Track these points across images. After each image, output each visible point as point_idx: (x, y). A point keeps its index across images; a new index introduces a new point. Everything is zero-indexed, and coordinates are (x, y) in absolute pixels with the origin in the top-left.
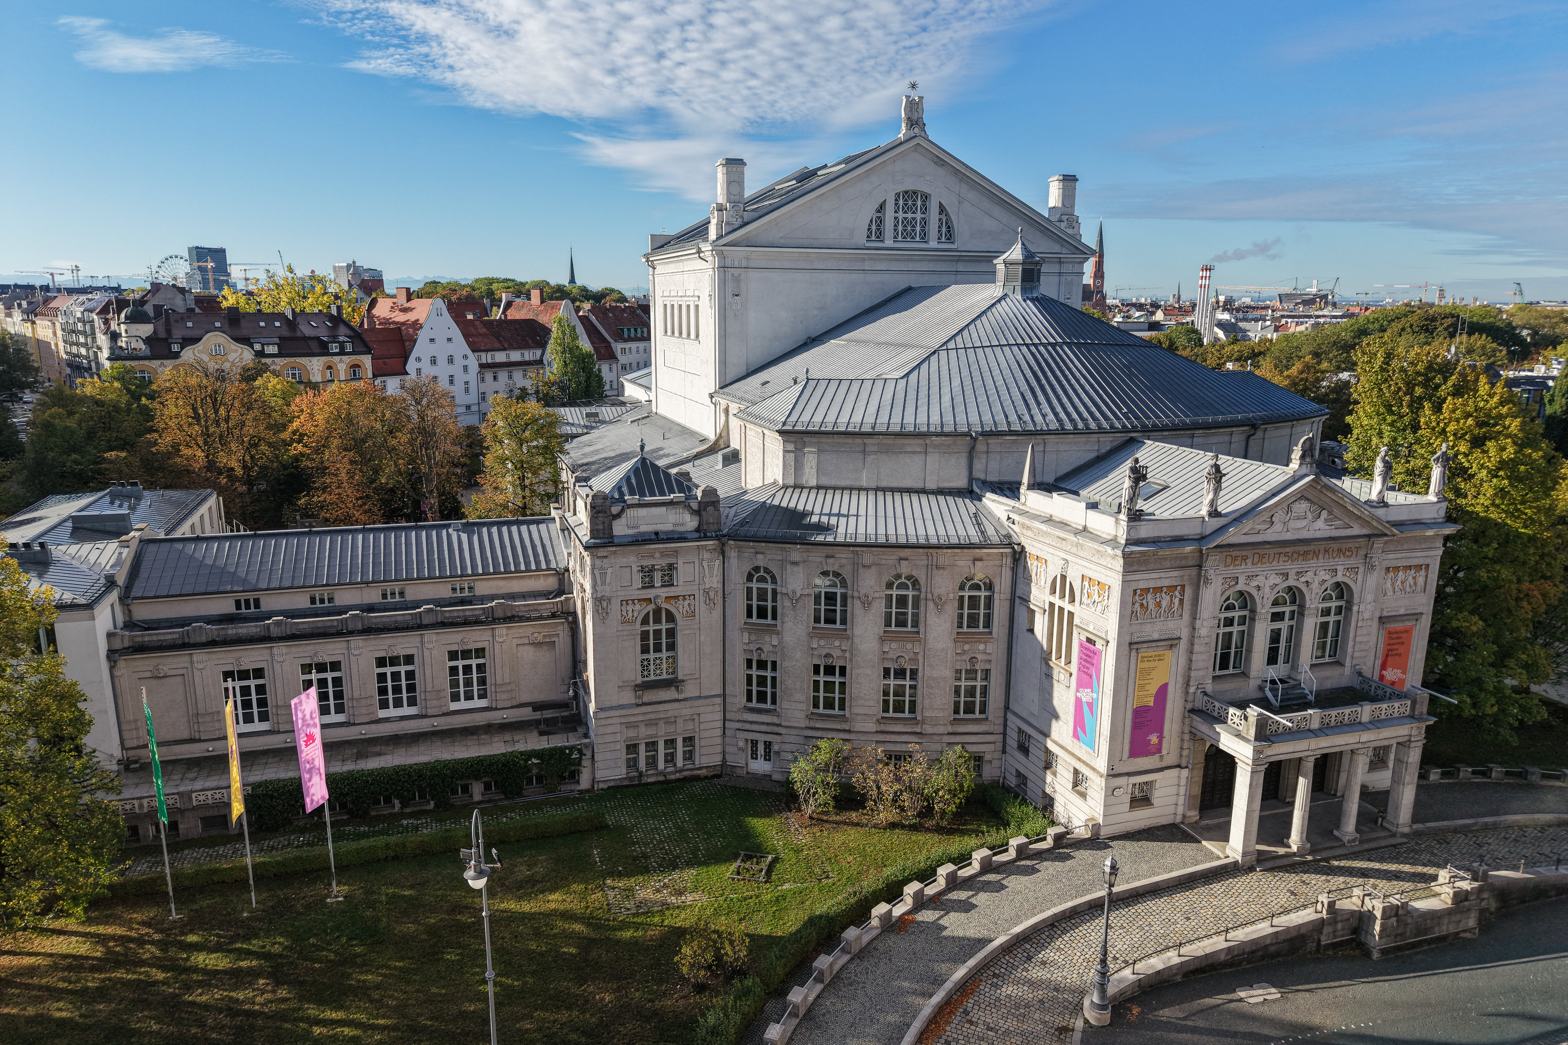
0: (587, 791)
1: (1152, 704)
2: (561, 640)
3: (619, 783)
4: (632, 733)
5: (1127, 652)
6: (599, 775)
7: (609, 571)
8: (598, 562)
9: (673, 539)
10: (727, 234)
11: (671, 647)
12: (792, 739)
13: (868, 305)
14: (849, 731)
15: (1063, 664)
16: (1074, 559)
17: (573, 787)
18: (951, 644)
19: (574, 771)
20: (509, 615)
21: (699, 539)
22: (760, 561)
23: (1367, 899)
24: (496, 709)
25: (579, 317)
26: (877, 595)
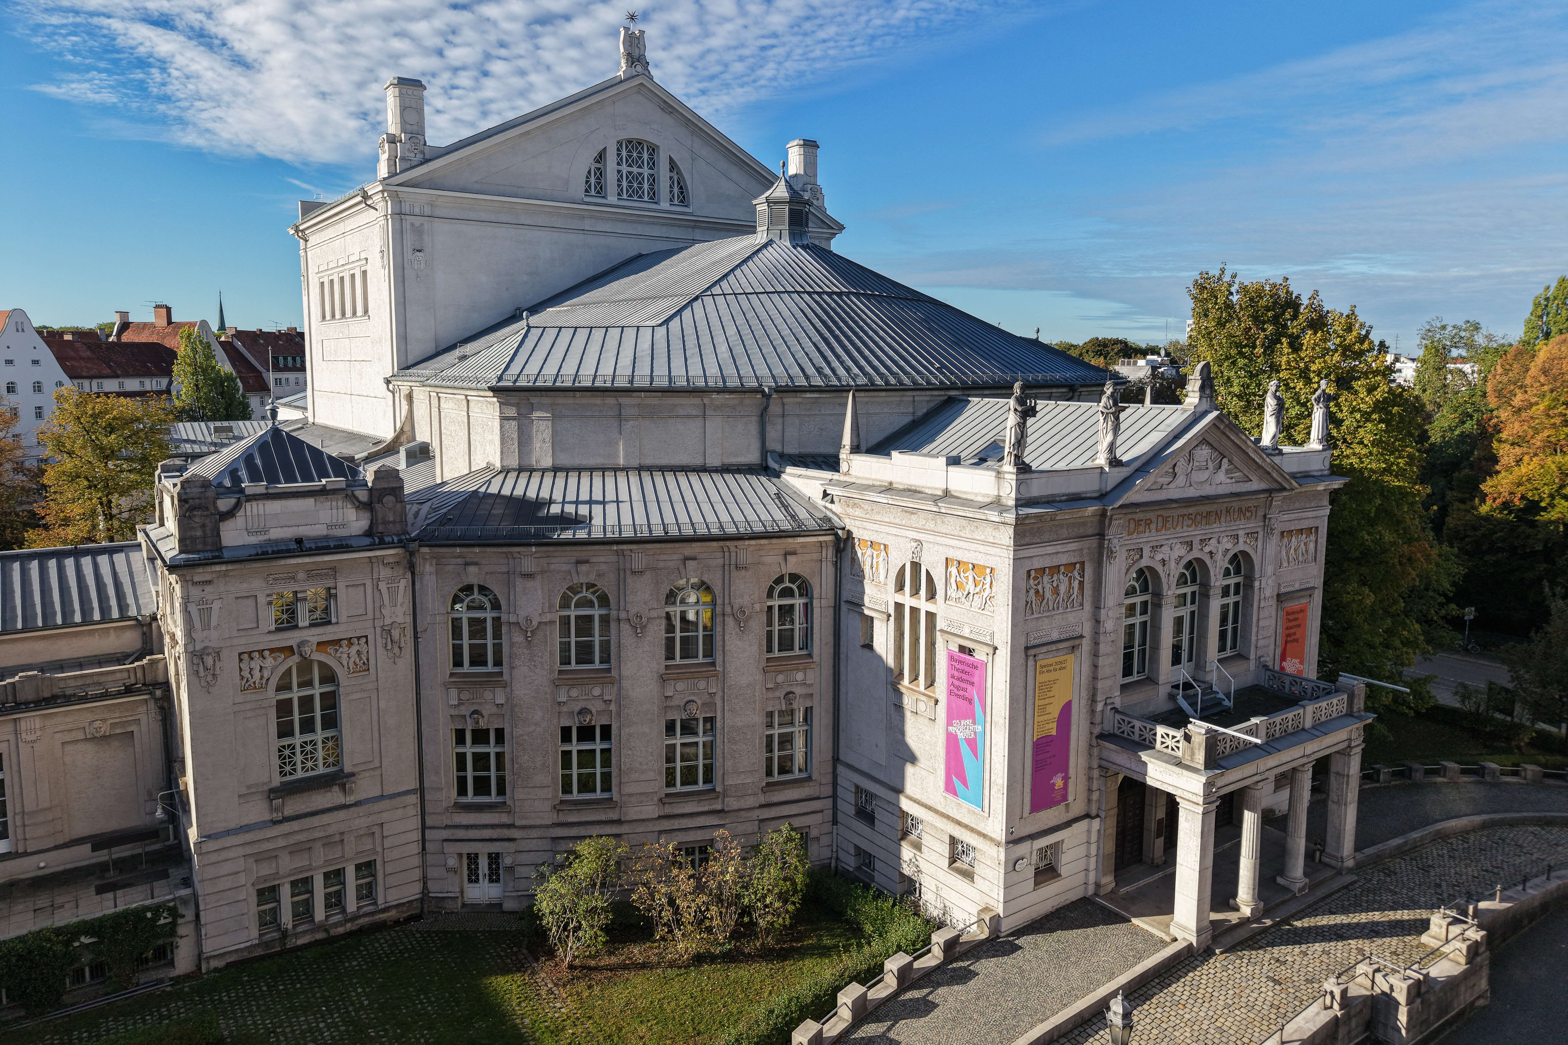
0: (187, 977)
1: (1054, 733)
2: (144, 728)
3: (246, 955)
4: (266, 870)
5: (1022, 661)
6: (209, 947)
7: (216, 606)
8: (195, 592)
9: (328, 547)
10: (402, 172)
11: (331, 721)
12: (532, 845)
13: (591, 273)
14: (619, 822)
15: (922, 688)
16: (931, 538)
17: (161, 974)
18: (759, 677)
19: (164, 947)
20: (46, 694)
21: (371, 547)
22: (473, 576)
23: (1379, 977)
24: (26, 854)
25: (221, 343)
26: (654, 614)
